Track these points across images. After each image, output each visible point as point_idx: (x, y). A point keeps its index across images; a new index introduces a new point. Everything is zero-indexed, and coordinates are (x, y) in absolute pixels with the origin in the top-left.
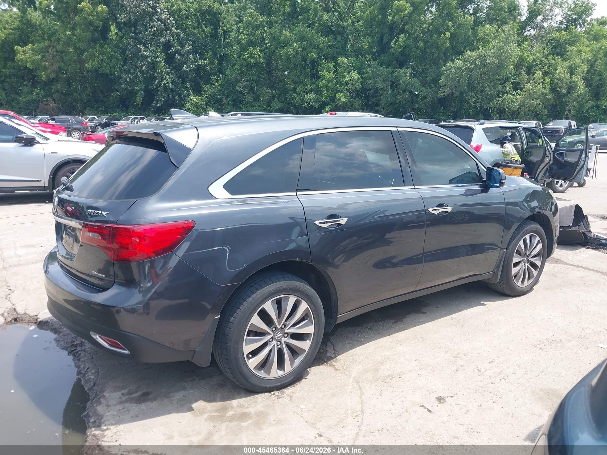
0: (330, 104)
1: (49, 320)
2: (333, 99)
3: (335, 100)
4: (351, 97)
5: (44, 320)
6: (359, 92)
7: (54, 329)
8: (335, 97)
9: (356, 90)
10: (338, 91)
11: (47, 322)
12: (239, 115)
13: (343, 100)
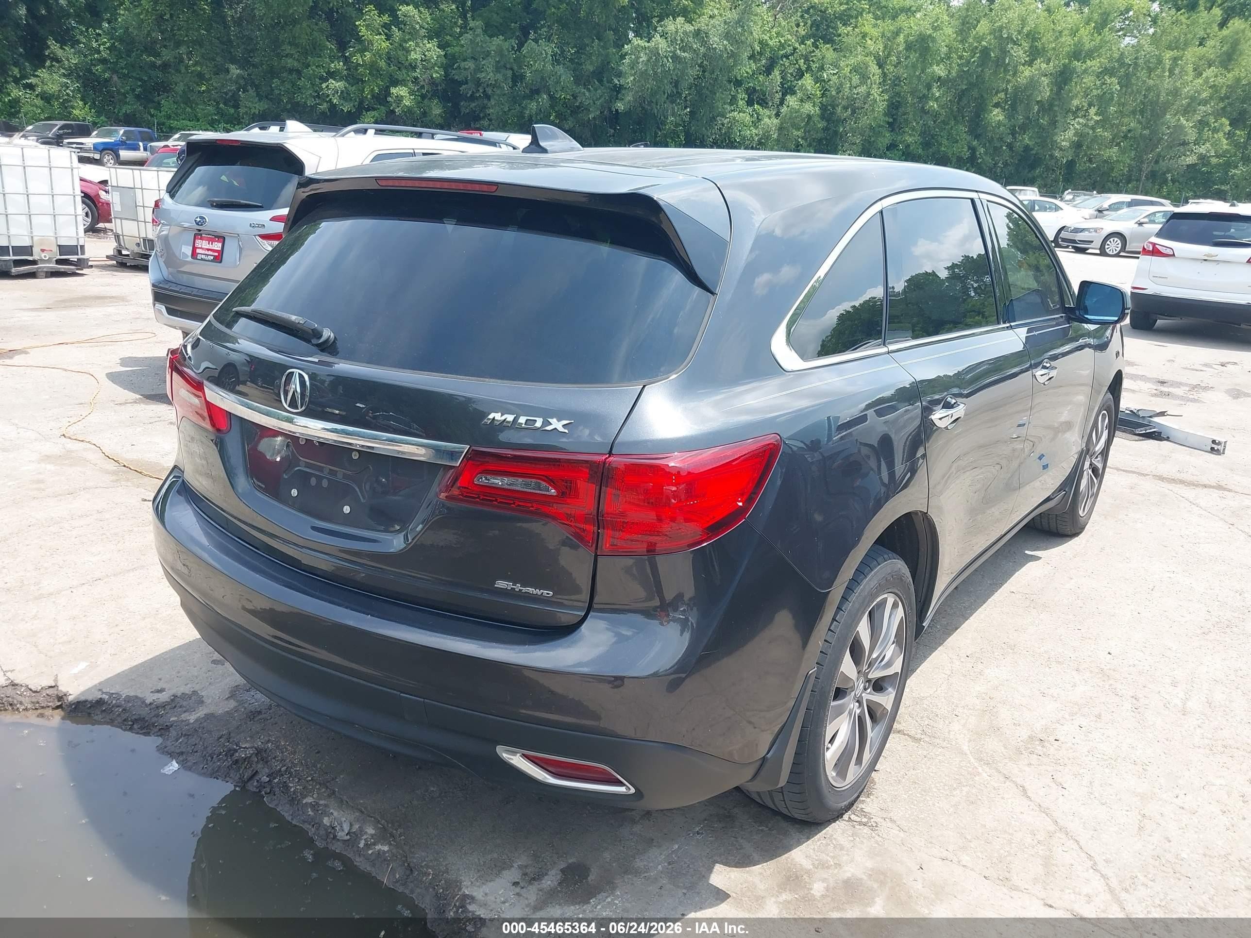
0: (374, 109)
1: (106, 697)
2: (382, 98)
3: (389, 99)
4: (423, 97)
5: (90, 698)
6: (439, 88)
7: (135, 721)
8: (388, 94)
9: (433, 82)
10: (396, 83)
11: (100, 702)
12: (371, 132)
13: (407, 103)
